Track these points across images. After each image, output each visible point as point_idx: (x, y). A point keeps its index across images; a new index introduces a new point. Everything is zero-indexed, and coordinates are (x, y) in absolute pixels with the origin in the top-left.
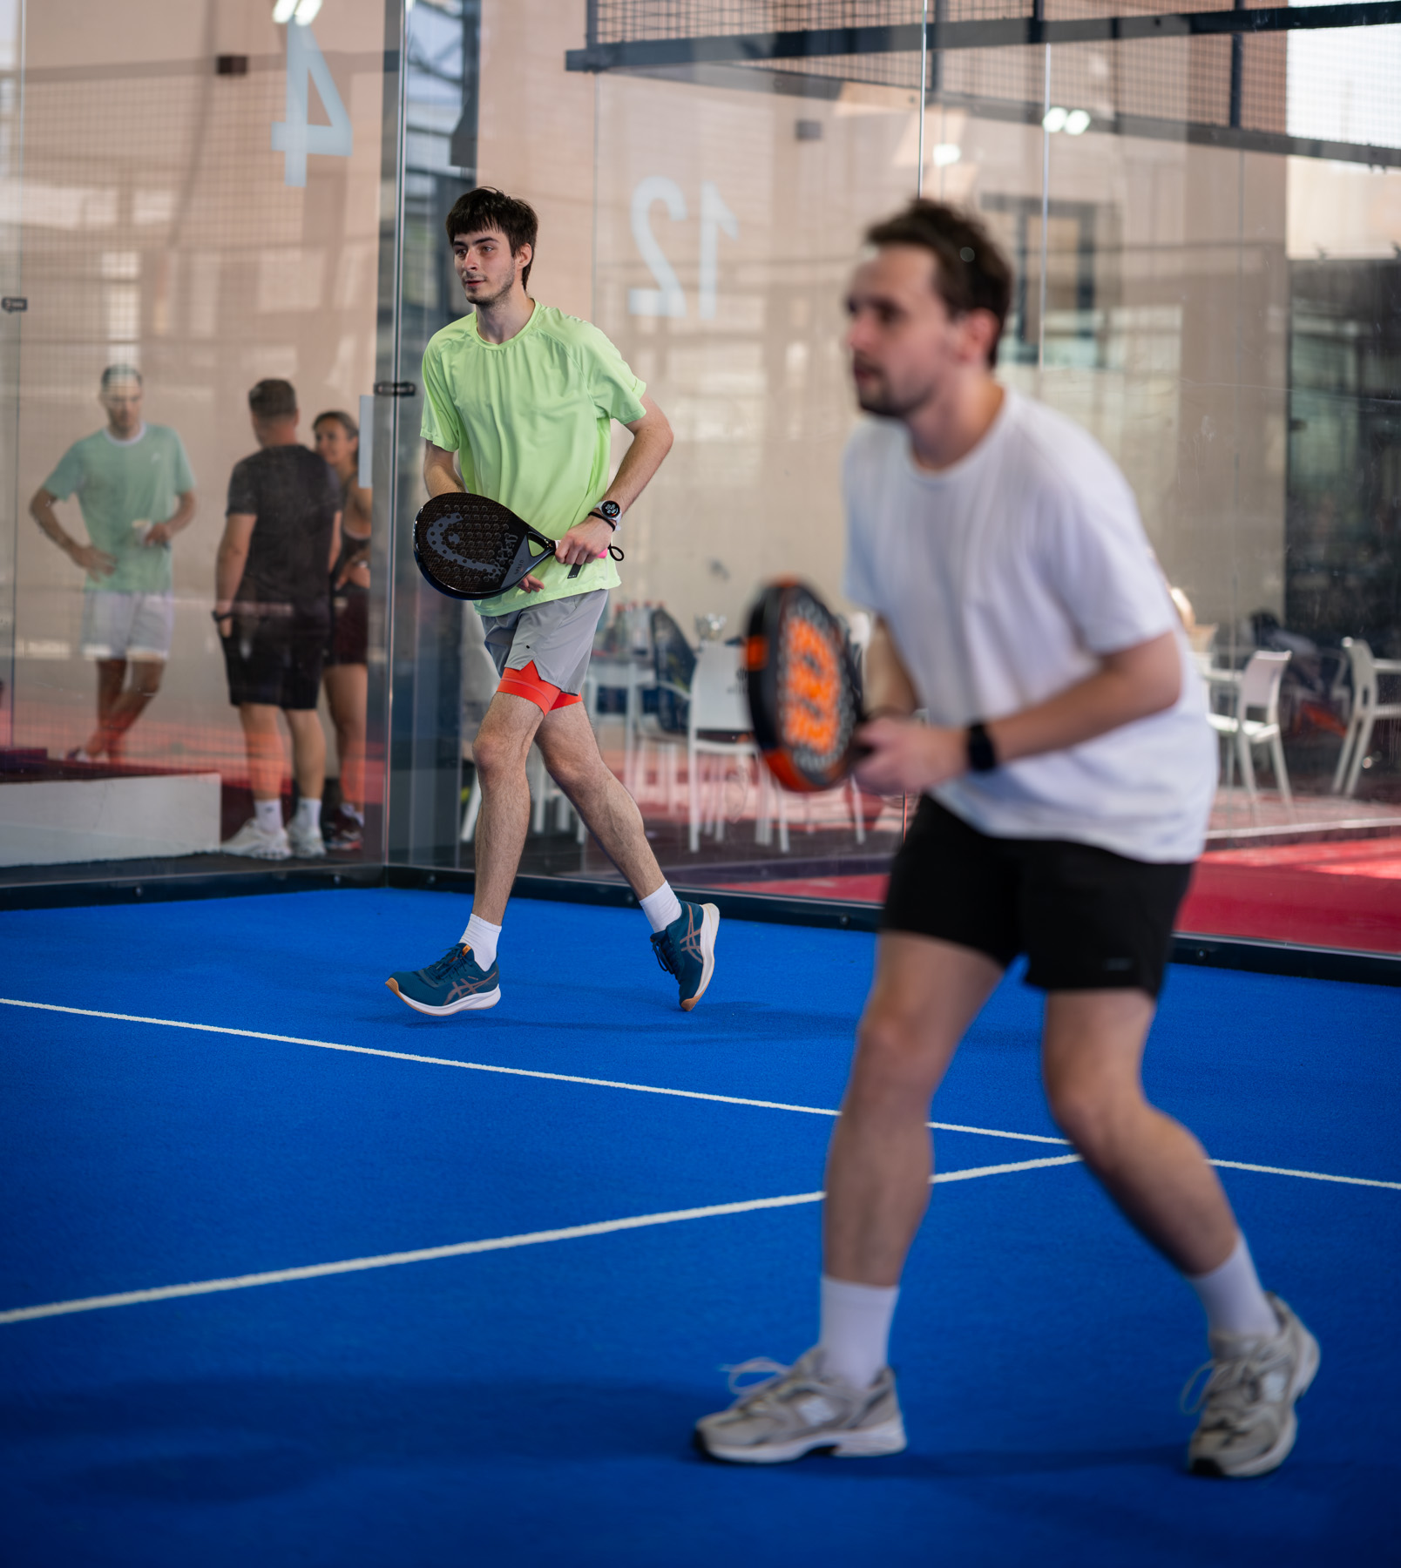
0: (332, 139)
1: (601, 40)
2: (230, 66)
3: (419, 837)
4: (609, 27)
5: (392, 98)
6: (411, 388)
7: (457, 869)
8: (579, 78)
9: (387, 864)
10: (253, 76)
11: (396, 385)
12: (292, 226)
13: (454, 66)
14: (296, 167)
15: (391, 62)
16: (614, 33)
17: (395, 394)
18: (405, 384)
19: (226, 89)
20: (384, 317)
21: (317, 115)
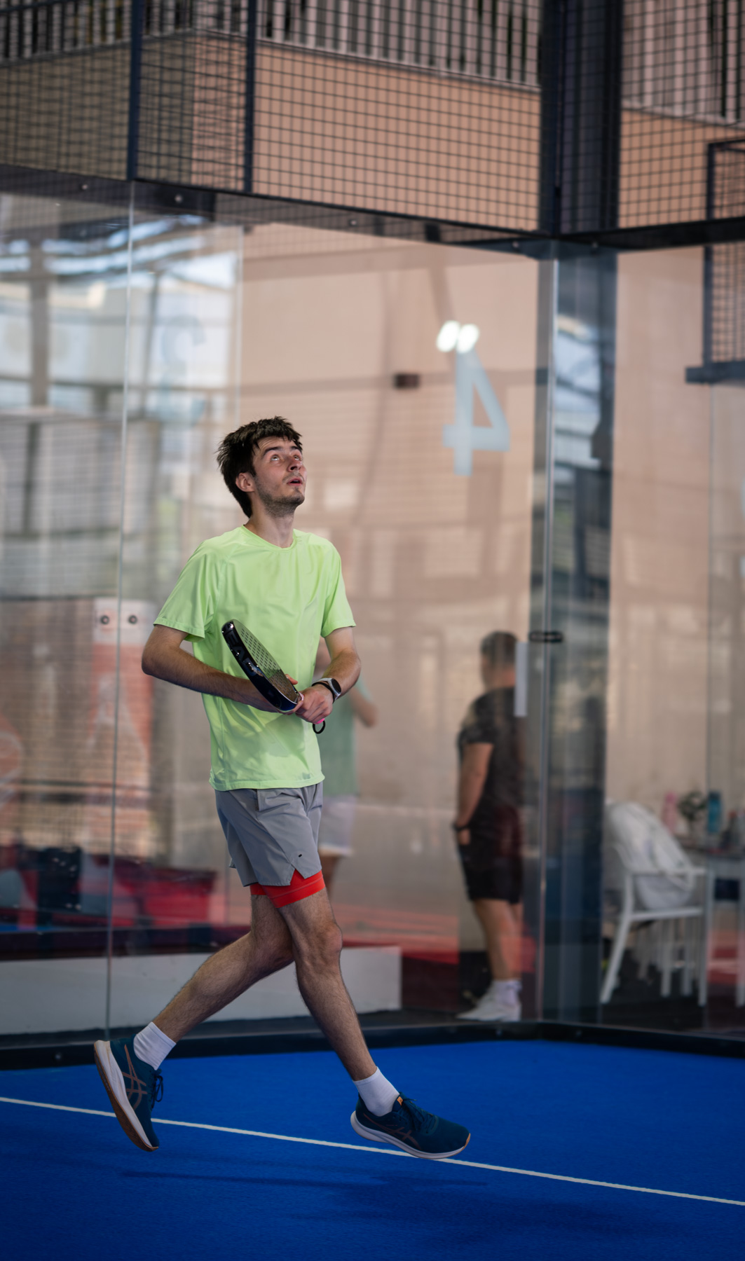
0: (491, 438)
1: (715, 358)
2: (405, 381)
3: (567, 998)
4: (722, 348)
5: (542, 406)
6: (558, 637)
7: (600, 1025)
8: (695, 389)
9: (540, 1020)
10: (425, 390)
11: (546, 634)
12: (457, 507)
13: (591, 380)
14: (463, 459)
15: (542, 376)
16: (726, 353)
17: (546, 641)
18: (554, 633)
19: (404, 399)
20: (536, 581)
21: (481, 419)
